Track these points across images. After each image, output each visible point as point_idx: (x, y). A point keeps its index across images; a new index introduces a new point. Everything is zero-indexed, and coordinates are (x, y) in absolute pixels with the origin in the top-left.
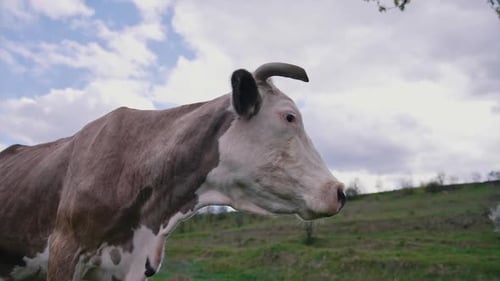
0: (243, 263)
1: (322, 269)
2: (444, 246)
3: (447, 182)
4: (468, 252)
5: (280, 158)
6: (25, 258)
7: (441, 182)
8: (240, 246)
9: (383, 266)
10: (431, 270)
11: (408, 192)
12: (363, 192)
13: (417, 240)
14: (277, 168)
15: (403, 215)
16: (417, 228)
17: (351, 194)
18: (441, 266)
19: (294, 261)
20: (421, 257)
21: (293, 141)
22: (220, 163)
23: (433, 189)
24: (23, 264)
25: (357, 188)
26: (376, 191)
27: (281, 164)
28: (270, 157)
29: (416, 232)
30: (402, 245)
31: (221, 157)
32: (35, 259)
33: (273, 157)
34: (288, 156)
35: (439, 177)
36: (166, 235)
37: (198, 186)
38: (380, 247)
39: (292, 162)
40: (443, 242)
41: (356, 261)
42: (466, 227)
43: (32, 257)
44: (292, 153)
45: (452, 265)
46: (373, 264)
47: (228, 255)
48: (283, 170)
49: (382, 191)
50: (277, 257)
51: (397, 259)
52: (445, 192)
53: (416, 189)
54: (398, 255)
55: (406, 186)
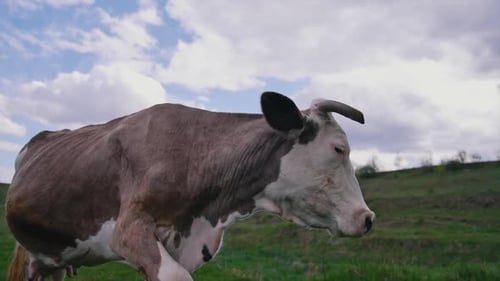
0: (261, 241)
1: (340, 246)
2: (464, 224)
3: (469, 160)
4: (489, 231)
5: (326, 183)
6: (77, 240)
7: (463, 159)
8: (258, 223)
9: (401, 244)
10: (450, 249)
11: (427, 170)
12: (381, 169)
13: (436, 218)
14: (321, 191)
15: (422, 193)
16: (436, 207)
17: (369, 172)
18: (460, 245)
19: (311, 238)
20: (440, 236)
21: (339, 170)
22: (279, 180)
23: (453, 167)
24: (75, 245)
25: (375, 166)
26: (394, 169)
27: (326, 189)
28: (318, 181)
29: (437, 211)
30: (420, 223)
31: (280, 175)
32: (87, 241)
33: (320, 181)
34: (332, 183)
35: (460, 155)
36: (223, 228)
37: (257, 193)
38: (398, 225)
39: (334, 188)
40: (464, 221)
41: (374, 239)
42: (487, 206)
43: (83, 239)
44: (336, 180)
45: (472, 244)
46: (390, 242)
47: (246, 231)
48: (326, 193)
49: (400, 168)
50: (295, 234)
51: (416, 237)
52: (467, 171)
53: (436, 167)
54: (416, 233)
55: (426, 164)
